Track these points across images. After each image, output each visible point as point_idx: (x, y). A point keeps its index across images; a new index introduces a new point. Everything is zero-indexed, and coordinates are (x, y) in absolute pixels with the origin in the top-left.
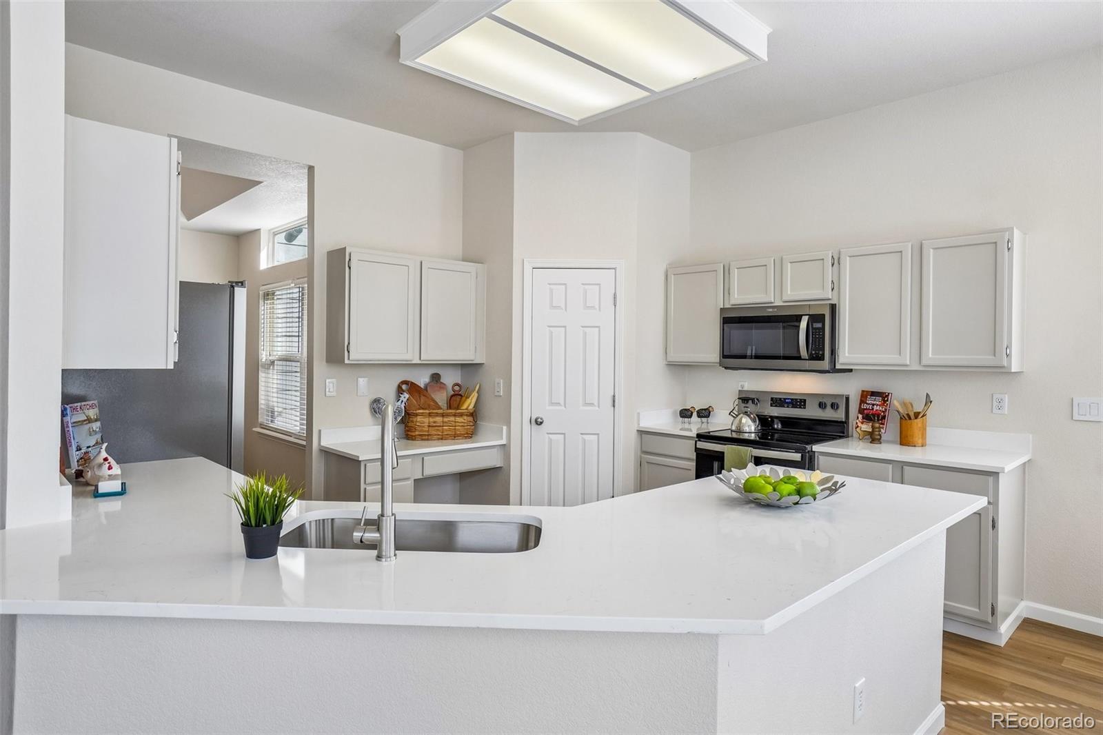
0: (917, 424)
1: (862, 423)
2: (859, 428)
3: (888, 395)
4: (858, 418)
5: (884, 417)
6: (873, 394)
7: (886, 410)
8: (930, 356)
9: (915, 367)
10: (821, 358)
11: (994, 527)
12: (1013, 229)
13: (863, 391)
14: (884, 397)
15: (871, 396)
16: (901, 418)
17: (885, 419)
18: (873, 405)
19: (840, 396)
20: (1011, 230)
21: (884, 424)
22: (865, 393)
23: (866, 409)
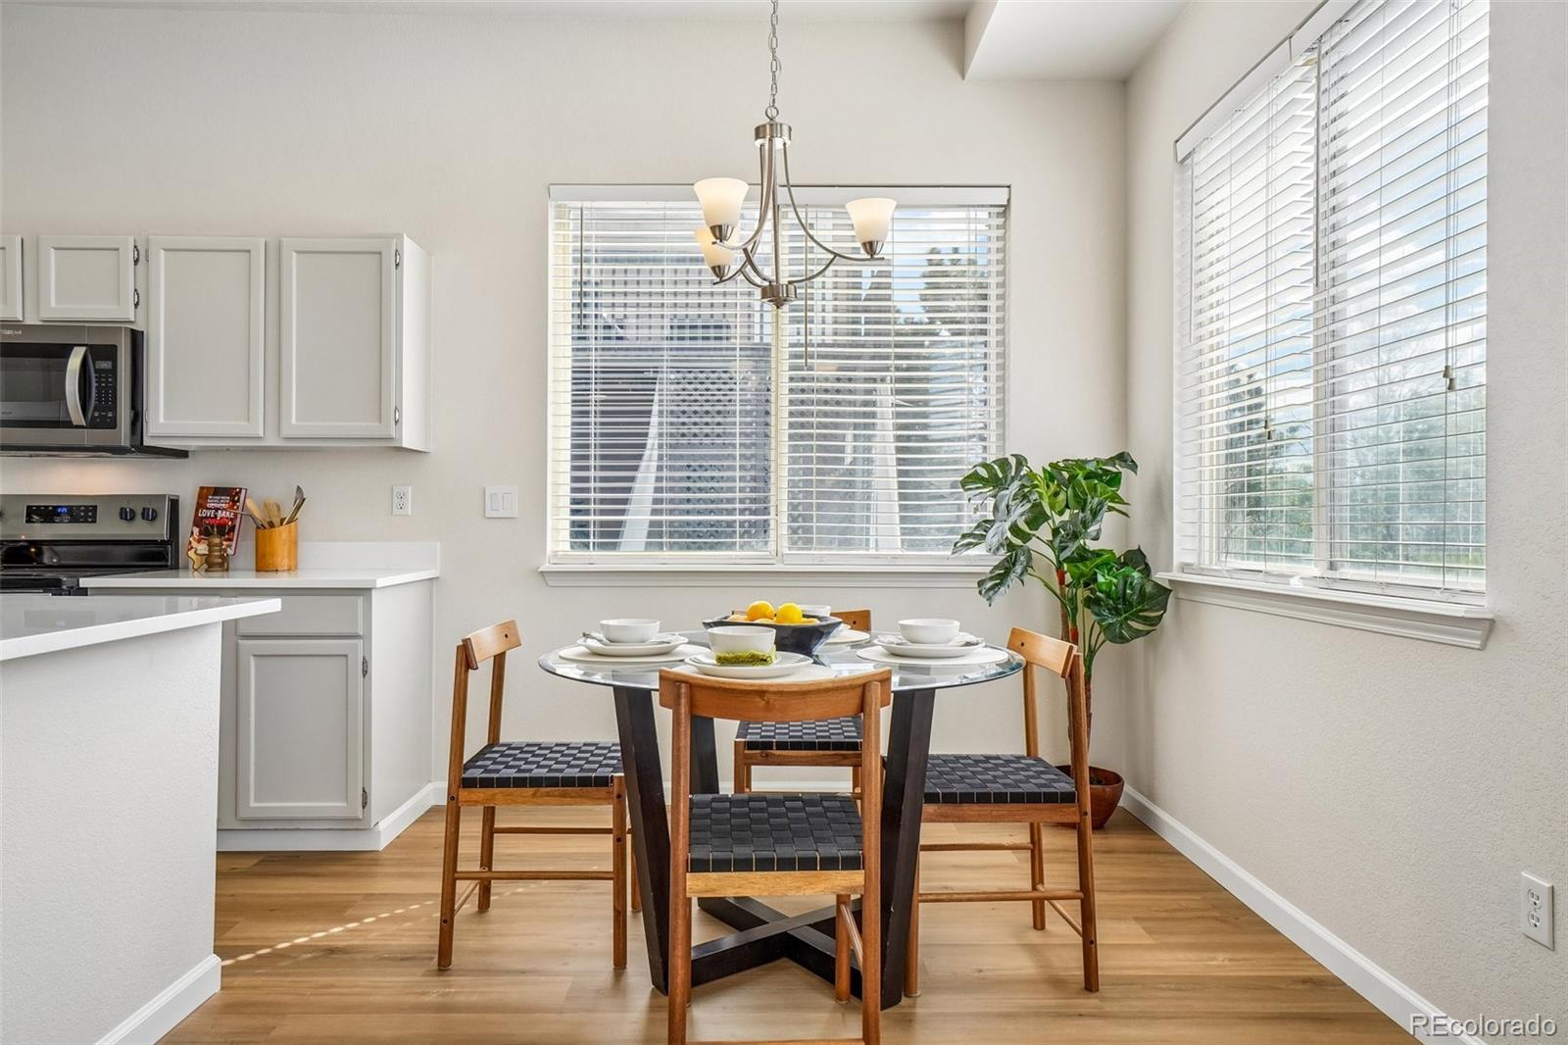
0: (280, 534)
1: (199, 542)
2: (193, 550)
3: (240, 491)
4: (192, 533)
5: (232, 529)
6: (218, 491)
7: (236, 515)
8: (294, 421)
9: (272, 441)
10: (112, 424)
11: (365, 673)
12: (403, 237)
13: (202, 488)
14: (232, 494)
15: (214, 495)
16: (258, 528)
17: (233, 531)
18: (217, 509)
19: (160, 497)
20: (400, 237)
21: (230, 540)
22: (205, 491)
23: (206, 517)
